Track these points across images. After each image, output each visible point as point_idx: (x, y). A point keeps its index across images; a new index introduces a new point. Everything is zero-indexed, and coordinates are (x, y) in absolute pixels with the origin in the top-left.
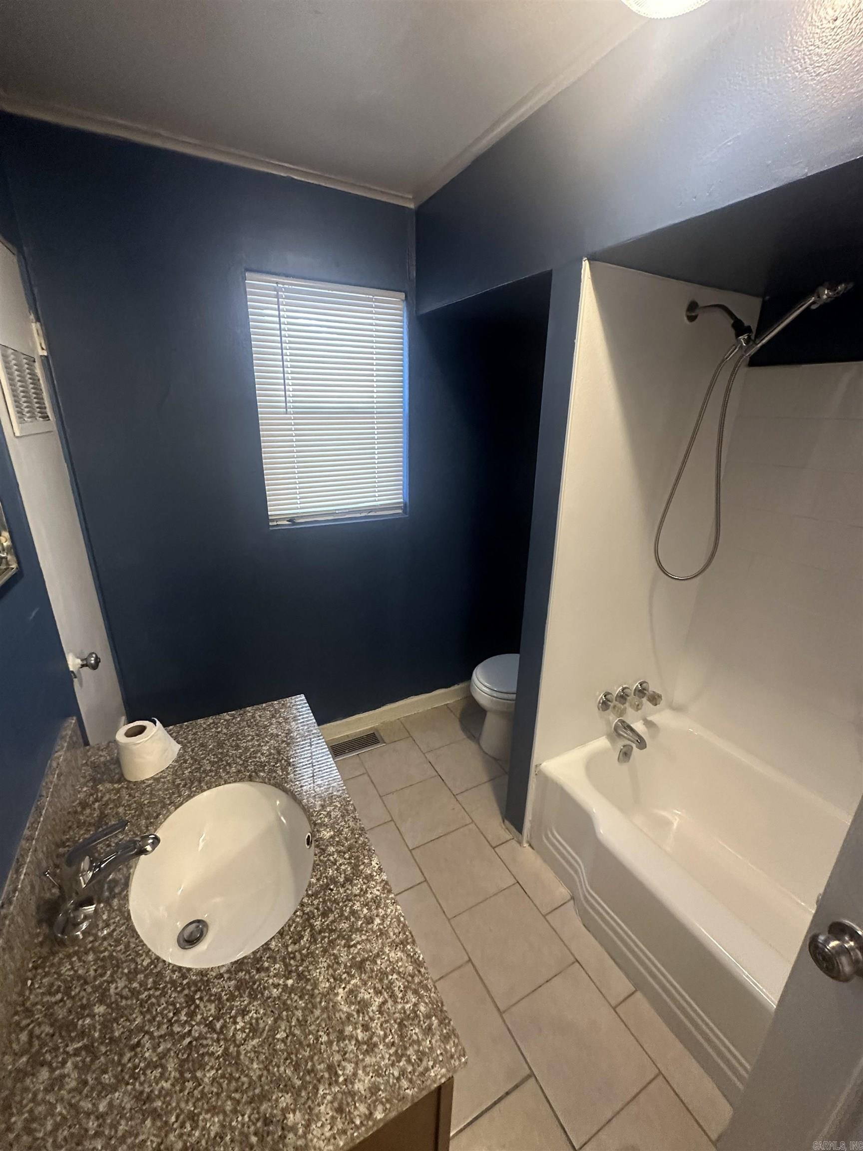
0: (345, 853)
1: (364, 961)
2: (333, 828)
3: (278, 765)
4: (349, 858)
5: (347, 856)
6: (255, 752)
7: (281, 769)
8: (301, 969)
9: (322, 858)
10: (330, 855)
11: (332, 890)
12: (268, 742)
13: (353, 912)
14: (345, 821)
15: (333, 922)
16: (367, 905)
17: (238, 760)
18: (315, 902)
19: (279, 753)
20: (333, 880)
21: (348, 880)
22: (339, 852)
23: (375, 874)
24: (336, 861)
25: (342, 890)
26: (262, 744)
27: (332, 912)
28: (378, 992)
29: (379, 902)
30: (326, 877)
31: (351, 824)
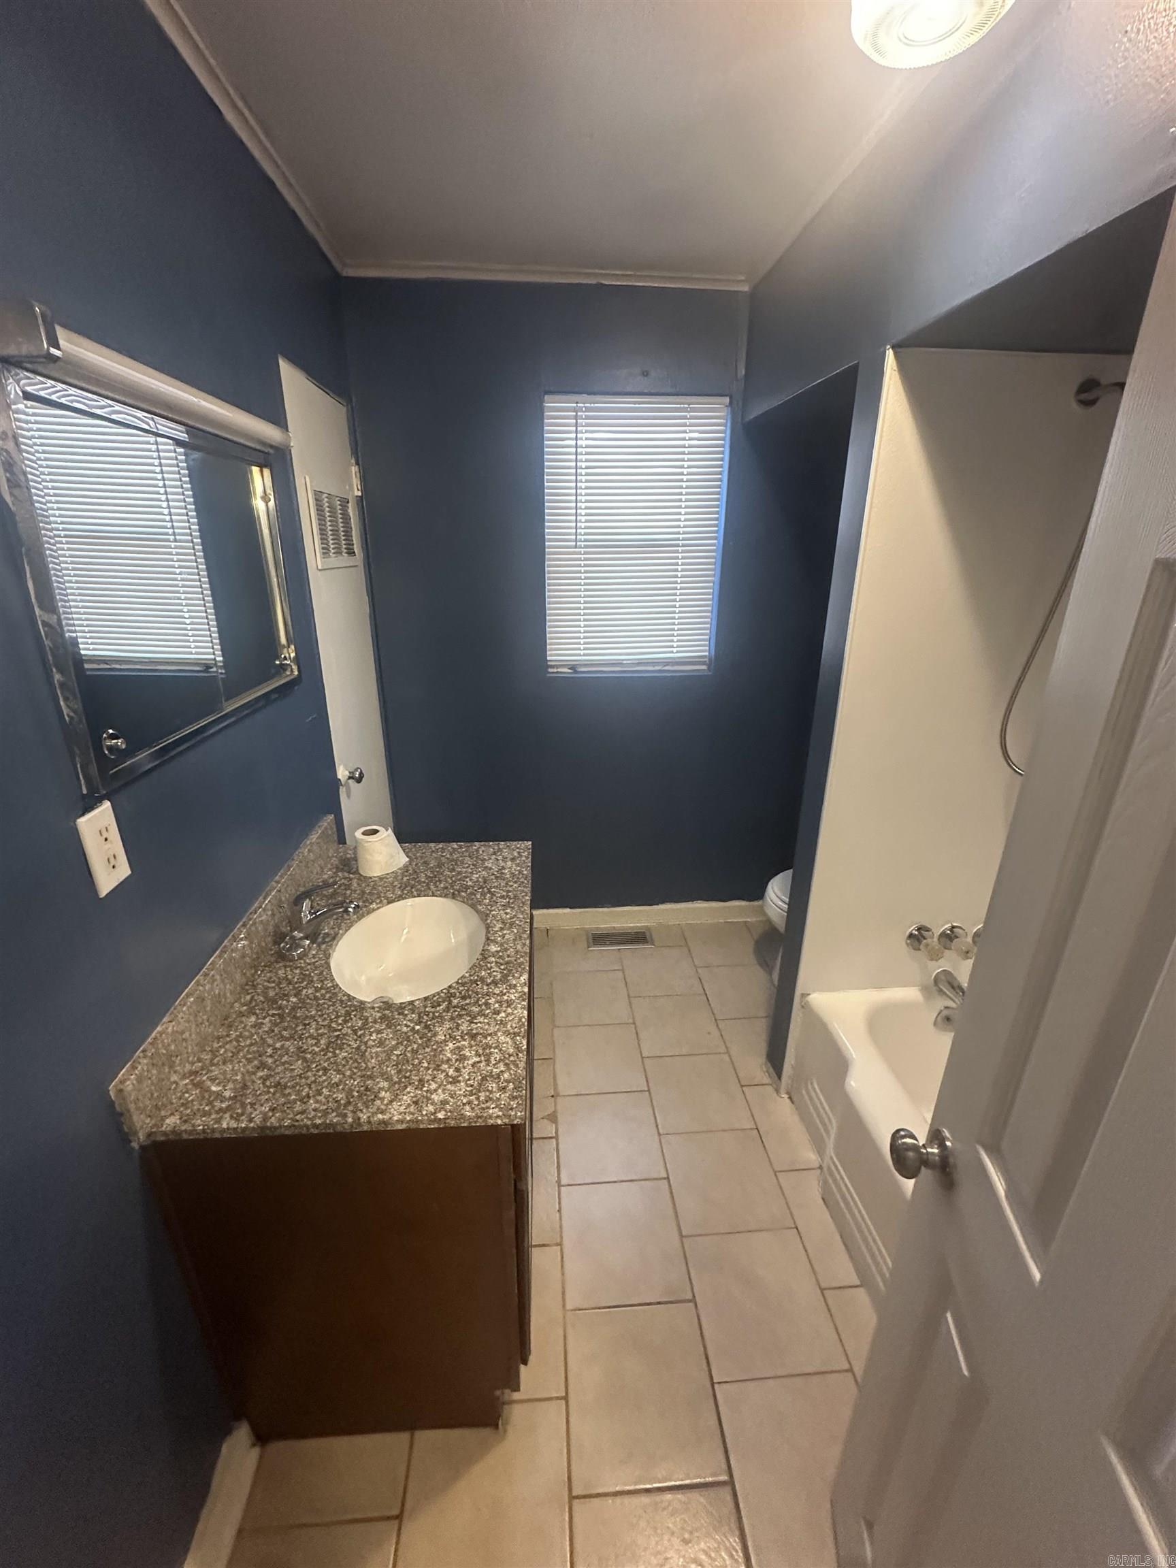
0: (502, 965)
1: (477, 1034)
2: (502, 945)
3: (480, 890)
4: (504, 969)
5: (502, 967)
6: (466, 877)
7: (481, 894)
8: (429, 1023)
9: (481, 963)
10: (489, 963)
11: (478, 985)
12: (480, 872)
13: (487, 1004)
14: (515, 944)
15: (467, 1004)
16: (500, 1002)
17: (449, 880)
18: (461, 988)
19: (485, 882)
20: (482, 980)
21: (495, 983)
22: (496, 962)
23: (518, 985)
24: (491, 967)
25: (485, 987)
26: (475, 872)
27: (470, 998)
28: (478, 1055)
29: (512, 1004)
30: (478, 976)
31: (519, 947)
